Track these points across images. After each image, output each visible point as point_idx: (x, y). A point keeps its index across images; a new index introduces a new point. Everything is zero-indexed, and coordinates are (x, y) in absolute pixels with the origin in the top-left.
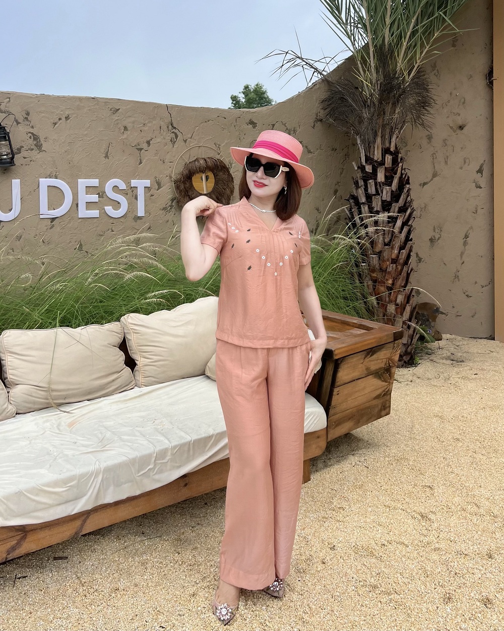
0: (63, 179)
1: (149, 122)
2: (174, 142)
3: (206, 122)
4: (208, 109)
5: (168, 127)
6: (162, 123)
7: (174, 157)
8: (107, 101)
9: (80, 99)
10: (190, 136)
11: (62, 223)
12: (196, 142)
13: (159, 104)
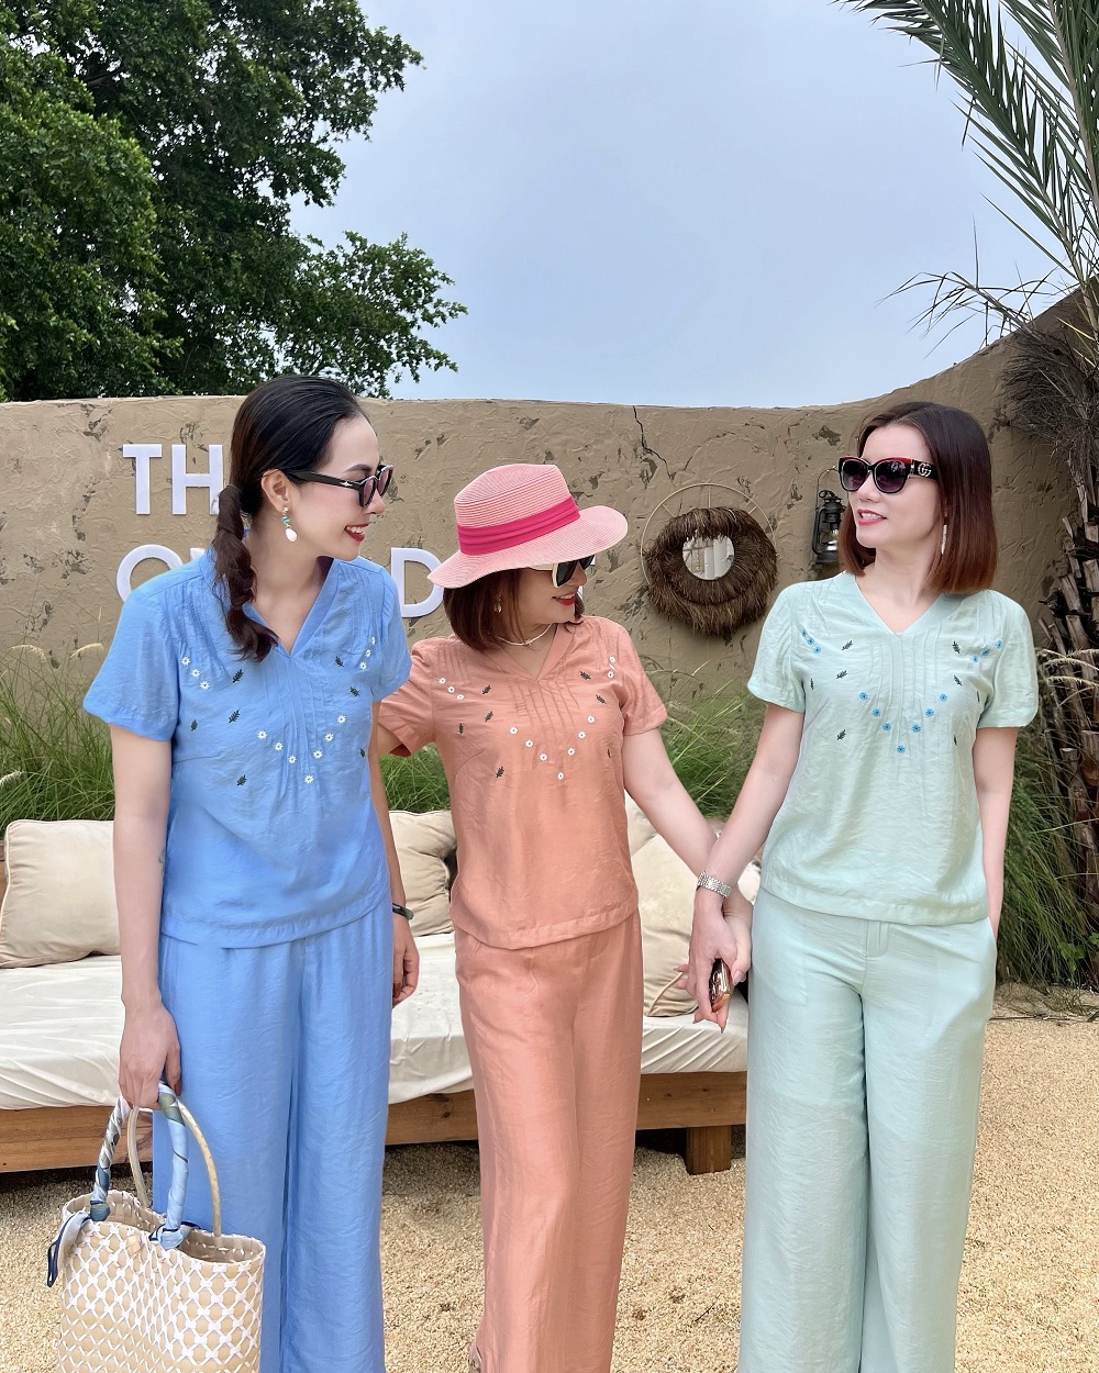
0: (432, 550)
1: (597, 442)
2: (648, 479)
3: (718, 437)
4: (726, 411)
5: (635, 450)
6: (624, 443)
7: (648, 507)
8: (514, 407)
9: (465, 404)
10: (683, 465)
11: (430, 627)
12: (694, 479)
13: (618, 406)
